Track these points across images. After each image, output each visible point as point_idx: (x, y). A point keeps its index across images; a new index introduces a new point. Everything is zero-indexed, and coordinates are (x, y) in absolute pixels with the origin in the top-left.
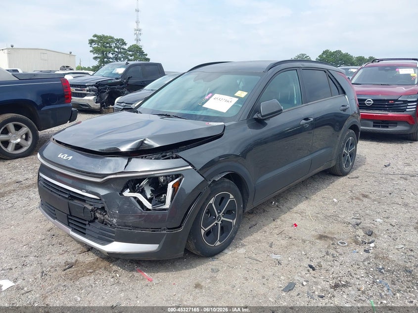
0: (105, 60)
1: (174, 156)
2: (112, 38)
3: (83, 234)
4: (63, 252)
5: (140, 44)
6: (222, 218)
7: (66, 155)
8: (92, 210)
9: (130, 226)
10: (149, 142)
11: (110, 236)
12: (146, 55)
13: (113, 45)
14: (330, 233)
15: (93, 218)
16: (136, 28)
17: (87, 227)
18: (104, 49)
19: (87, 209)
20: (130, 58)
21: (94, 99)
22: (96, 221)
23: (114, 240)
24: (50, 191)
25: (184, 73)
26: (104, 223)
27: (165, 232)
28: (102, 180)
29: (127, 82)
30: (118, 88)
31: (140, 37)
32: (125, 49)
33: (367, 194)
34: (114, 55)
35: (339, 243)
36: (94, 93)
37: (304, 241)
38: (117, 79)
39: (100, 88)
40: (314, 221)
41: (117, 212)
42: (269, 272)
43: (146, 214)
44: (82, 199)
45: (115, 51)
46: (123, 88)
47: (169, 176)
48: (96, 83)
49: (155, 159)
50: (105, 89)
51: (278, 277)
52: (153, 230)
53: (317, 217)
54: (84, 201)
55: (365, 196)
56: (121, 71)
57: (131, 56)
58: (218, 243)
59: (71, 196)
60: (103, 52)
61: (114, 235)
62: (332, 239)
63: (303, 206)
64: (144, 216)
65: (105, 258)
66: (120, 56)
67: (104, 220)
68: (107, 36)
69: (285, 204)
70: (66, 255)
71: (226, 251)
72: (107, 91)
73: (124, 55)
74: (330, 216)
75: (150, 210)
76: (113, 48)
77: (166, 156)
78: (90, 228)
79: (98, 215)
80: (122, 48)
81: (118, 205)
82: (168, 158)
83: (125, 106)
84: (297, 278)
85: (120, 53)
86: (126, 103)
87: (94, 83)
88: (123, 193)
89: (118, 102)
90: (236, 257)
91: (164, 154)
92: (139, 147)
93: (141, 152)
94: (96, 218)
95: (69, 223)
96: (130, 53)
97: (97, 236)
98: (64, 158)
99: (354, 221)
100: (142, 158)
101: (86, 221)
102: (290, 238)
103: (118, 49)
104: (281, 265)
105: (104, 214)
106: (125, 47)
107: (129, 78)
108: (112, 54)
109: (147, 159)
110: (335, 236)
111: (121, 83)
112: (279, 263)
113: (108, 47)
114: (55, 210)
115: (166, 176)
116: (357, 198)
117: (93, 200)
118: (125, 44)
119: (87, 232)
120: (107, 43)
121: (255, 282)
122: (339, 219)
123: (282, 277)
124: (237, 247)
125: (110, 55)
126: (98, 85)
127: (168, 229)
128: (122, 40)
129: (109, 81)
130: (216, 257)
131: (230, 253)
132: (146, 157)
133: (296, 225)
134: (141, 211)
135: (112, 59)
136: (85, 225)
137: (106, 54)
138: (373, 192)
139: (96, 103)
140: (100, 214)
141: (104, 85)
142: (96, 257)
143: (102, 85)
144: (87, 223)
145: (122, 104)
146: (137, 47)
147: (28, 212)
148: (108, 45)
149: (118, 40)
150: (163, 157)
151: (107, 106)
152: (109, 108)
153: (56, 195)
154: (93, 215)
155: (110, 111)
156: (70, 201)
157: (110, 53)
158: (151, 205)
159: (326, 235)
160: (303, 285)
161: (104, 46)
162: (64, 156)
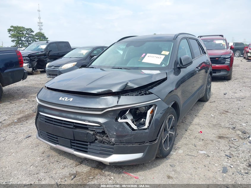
0: (20, 42)
1: (148, 93)
2: (23, 28)
3: (86, 152)
4: (63, 167)
5: (42, 32)
6: (170, 132)
7: (67, 98)
8: (94, 134)
9: (124, 143)
10: (130, 84)
11: (109, 151)
12: (48, 38)
13: (25, 32)
14: (223, 134)
15: (94, 139)
16: (39, 22)
17: (89, 146)
18: (19, 35)
19: (90, 134)
20: (37, 40)
21: (28, 65)
22: (96, 141)
23: (113, 153)
24: (53, 125)
25: (115, 43)
26: (103, 142)
27: (148, 144)
28: (103, 112)
29: (49, 53)
30: (43, 58)
31: (42, 27)
32: (33, 35)
33: (227, 110)
34: (26, 39)
35: (232, 140)
36: (28, 61)
37: (212, 141)
38: (42, 52)
39: (31, 58)
40: (208, 128)
41: (115, 133)
42: (206, 163)
43: (135, 133)
44: (85, 127)
45: (26, 36)
46: (46, 58)
47: (147, 106)
48: (29, 55)
49: (135, 96)
50: (35, 58)
51: (214, 165)
52: (140, 143)
53: (209, 126)
54: (87, 129)
55: (227, 112)
56: (44, 47)
57: (37, 39)
58: (168, 148)
59: (75, 126)
60: (18, 37)
61: (113, 150)
62: (227, 138)
63: (196, 120)
64: (133, 134)
65: (95, 167)
66: (30, 39)
67: (102, 140)
68: (20, 27)
69: (186, 120)
70: (66, 168)
71: (171, 153)
72: (36, 60)
73: (32, 39)
74: (216, 124)
75: (136, 130)
76: (25, 34)
77: (141, 93)
78: (91, 147)
79: (98, 137)
80: (31, 35)
81: (115, 129)
82: (143, 95)
83: (54, 68)
84: (225, 164)
85: (30, 37)
86: (55, 67)
87: (27, 55)
88: (118, 120)
89: (48, 66)
90: (180, 156)
91: (139, 92)
92: (124, 89)
93: (125, 91)
94: (96, 139)
95: (72, 145)
96: (37, 37)
97: (98, 152)
98: (66, 100)
99: (231, 126)
100: (126, 95)
101: (87, 142)
102: (203, 140)
103: (28, 35)
104: (209, 157)
105: (103, 136)
106: (33, 33)
107: (50, 51)
108: (25, 38)
109: (129, 96)
110: (227, 136)
111: (45, 55)
112: (208, 156)
113: (21, 34)
114: (58, 137)
115: (145, 107)
116: (223, 113)
117: (95, 127)
118: (33, 32)
119: (89, 150)
120: (21, 31)
121: (202, 170)
122: (222, 126)
123: (216, 165)
124: (176, 150)
125: (23, 39)
126: (30, 56)
127: (150, 142)
128: (31, 29)
129: (37, 54)
130: (167, 157)
131: (175, 153)
132: (128, 95)
133: (201, 132)
134: (131, 131)
135: (24, 41)
136: (87, 145)
137: (20, 38)
138: (229, 109)
139: (29, 68)
140: (100, 136)
141: (34, 56)
142: (89, 168)
143: (32, 56)
144: (89, 144)
145: (52, 67)
146: (41, 33)
147: (20, 142)
148: (21, 32)
149: (28, 29)
150: (140, 94)
151: (36, 70)
152: (37, 71)
153: (59, 127)
154: (94, 138)
155: (38, 73)
156: (74, 130)
157: (22, 37)
158: (136, 127)
159: (221, 136)
160: (231, 168)
161: (18, 33)
162: (65, 99)
